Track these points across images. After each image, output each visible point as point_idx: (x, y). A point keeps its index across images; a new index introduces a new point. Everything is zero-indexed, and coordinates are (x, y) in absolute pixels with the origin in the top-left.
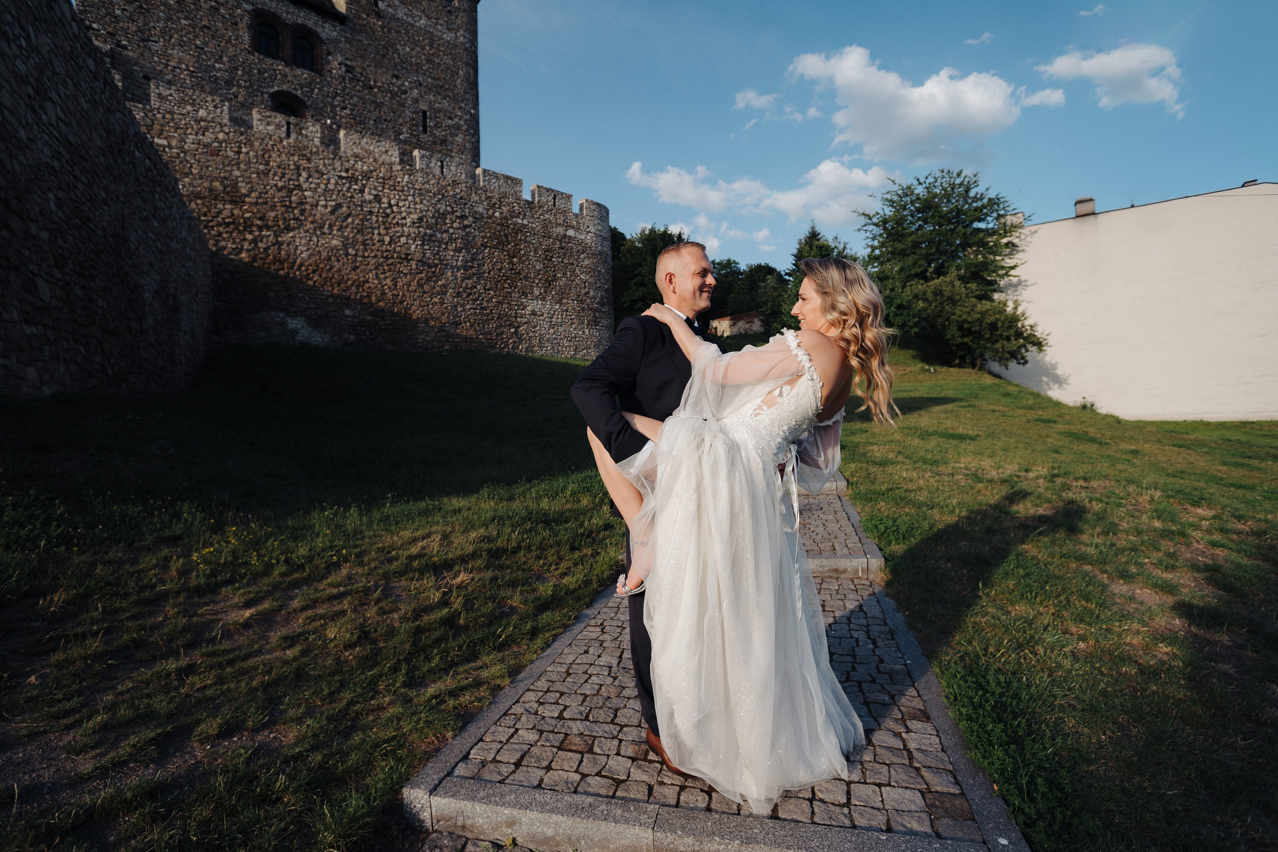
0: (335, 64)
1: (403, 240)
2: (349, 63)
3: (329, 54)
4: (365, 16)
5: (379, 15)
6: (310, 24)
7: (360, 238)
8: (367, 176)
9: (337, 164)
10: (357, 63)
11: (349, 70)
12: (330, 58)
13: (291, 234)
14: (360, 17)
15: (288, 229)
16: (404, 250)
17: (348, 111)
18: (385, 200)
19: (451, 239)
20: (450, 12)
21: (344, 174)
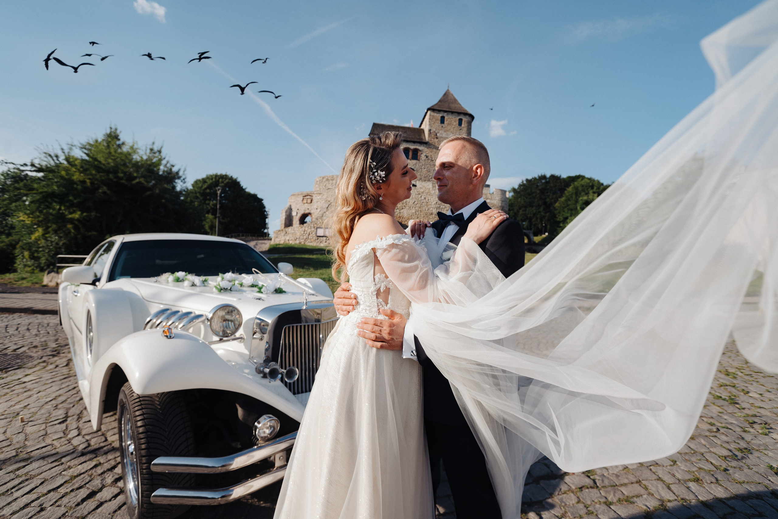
0: (423, 157)
1: (431, 209)
2: (427, 155)
3: (422, 154)
4: (433, 140)
5: (437, 138)
6: (417, 147)
7: (420, 209)
8: (423, 193)
9: (415, 191)
10: (429, 155)
11: (427, 157)
12: (422, 155)
13: (403, 210)
14: (431, 141)
15: (402, 209)
16: (431, 212)
17: (426, 169)
18: (427, 199)
19: (445, 207)
20: (461, 129)
21: (417, 193)
